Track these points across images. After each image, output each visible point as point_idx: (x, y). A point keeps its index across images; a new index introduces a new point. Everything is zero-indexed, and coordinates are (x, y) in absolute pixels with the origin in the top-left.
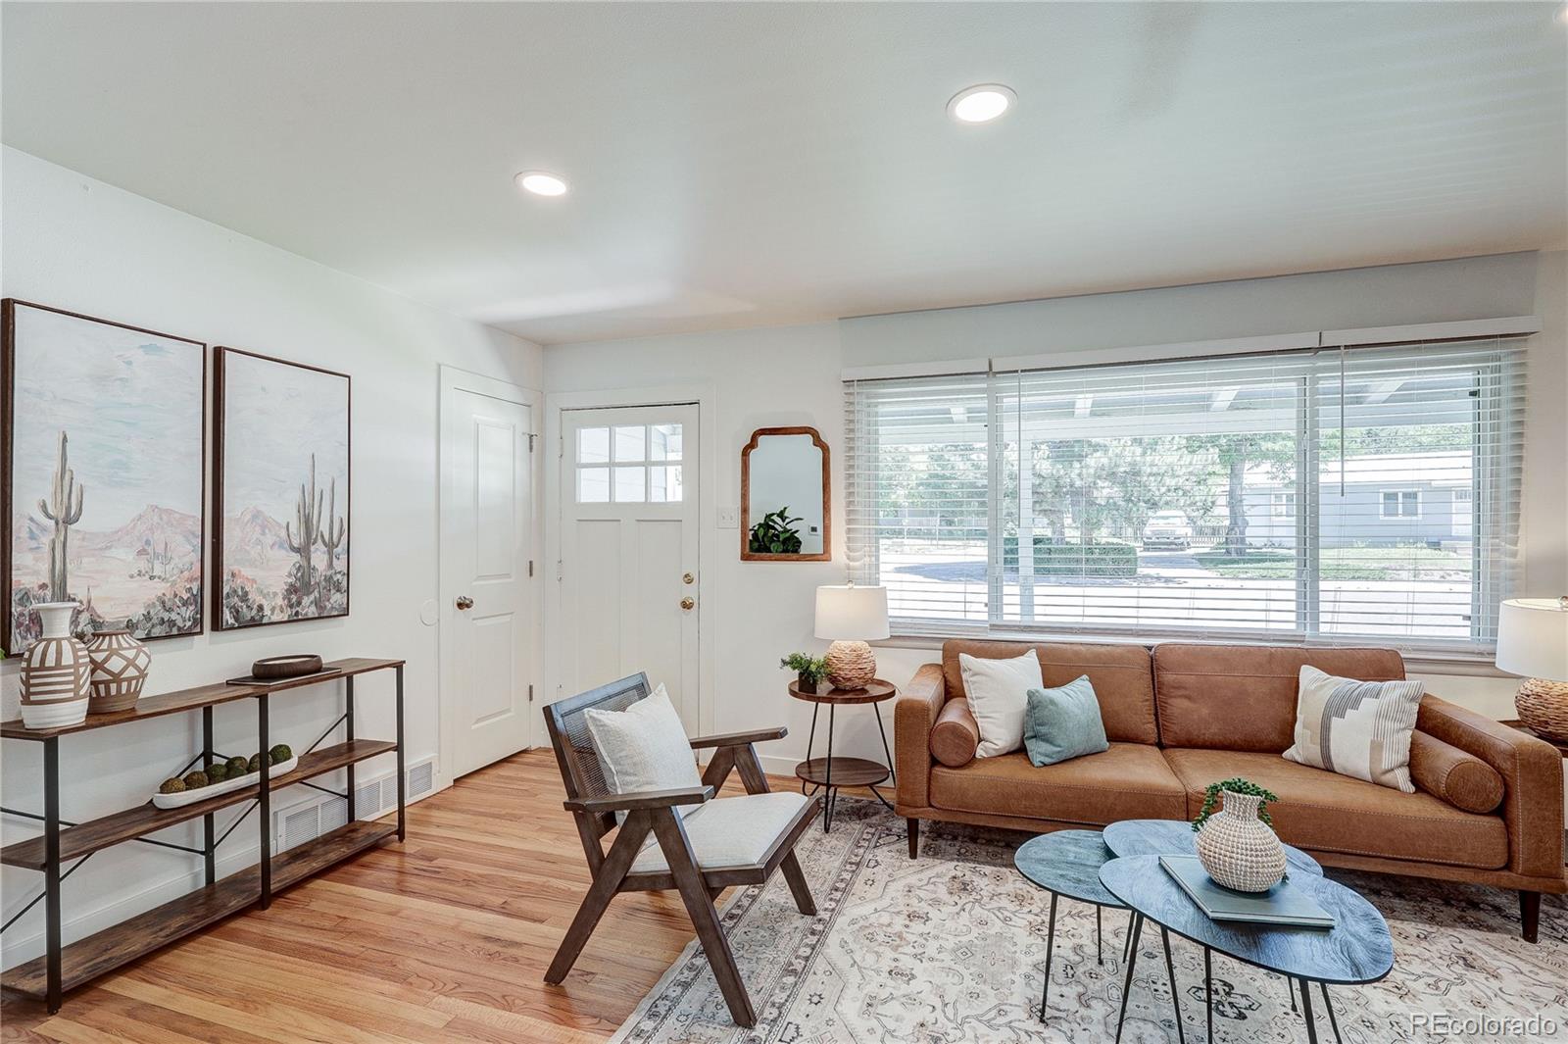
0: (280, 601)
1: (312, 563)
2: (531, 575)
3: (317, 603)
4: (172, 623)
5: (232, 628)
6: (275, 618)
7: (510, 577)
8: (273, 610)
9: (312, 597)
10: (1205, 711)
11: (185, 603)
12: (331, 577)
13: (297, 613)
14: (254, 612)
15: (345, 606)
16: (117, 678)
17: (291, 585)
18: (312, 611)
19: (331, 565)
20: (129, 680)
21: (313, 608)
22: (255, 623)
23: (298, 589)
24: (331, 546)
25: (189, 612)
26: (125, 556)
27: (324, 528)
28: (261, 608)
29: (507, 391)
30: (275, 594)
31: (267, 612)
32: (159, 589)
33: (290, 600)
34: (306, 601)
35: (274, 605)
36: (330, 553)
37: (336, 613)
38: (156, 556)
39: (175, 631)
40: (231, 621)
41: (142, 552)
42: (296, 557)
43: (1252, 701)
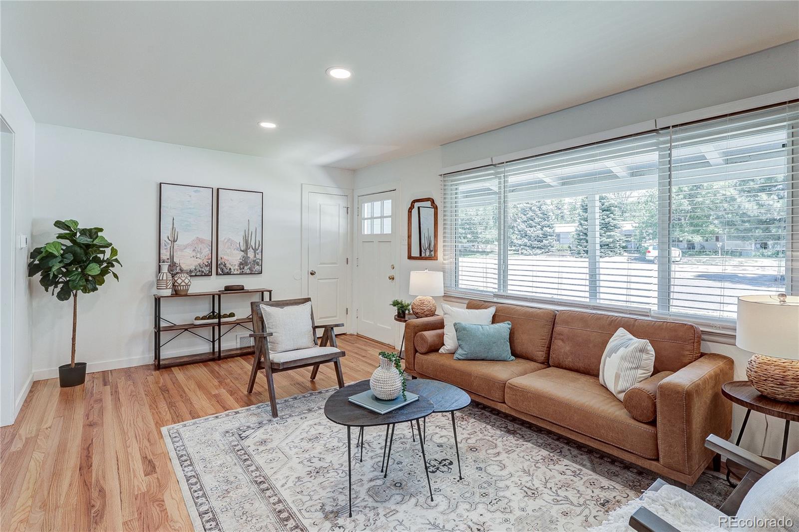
0: (237, 267)
1: (248, 256)
2: (347, 263)
3: (250, 269)
4: (203, 272)
5: (221, 275)
6: (235, 273)
7: (337, 264)
8: (234, 270)
9: (248, 267)
10: (568, 348)
11: (206, 266)
12: (255, 260)
13: (243, 272)
14: (228, 270)
15: (260, 270)
16: (180, 285)
17: (241, 262)
18: (248, 271)
19: (255, 256)
20: (183, 286)
21: (248, 270)
22: (229, 274)
23: (243, 264)
24: (255, 250)
25: (208, 269)
26: (189, 252)
27: (253, 244)
28: (230, 269)
29: (335, 191)
30: (235, 265)
31: (232, 270)
32: (200, 261)
33: (240, 267)
34: (246, 268)
35: (235, 268)
36: (255, 252)
37: (257, 273)
38: (198, 252)
39: (203, 274)
40: (221, 272)
41: (194, 250)
42: (243, 253)
43: (591, 346)
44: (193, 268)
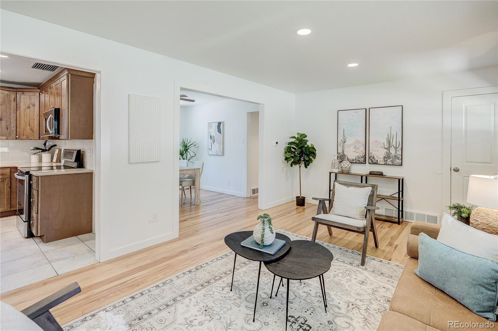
0: (382, 159)
1: (390, 152)
3: (392, 161)
4: (360, 161)
5: (371, 164)
6: (380, 163)
7: (492, 164)
8: (380, 161)
9: (390, 160)
11: (362, 157)
12: (396, 155)
13: (386, 163)
14: (376, 161)
15: (400, 163)
17: (385, 156)
18: (390, 163)
19: (396, 153)
21: (391, 162)
22: (376, 163)
23: (387, 157)
24: (396, 148)
25: (363, 159)
26: (352, 148)
27: (394, 144)
28: (377, 160)
30: (381, 158)
31: (379, 161)
32: (358, 154)
33: (384, 160)
34: (388, 160)
35: (381, 160)
36: (396, 150)
37: (398, 165)
38: (357, 148)
39: (360, 162)
40: (371, 162)
41: (355, 148)
42: (386, 150)
44: (354, 158)
